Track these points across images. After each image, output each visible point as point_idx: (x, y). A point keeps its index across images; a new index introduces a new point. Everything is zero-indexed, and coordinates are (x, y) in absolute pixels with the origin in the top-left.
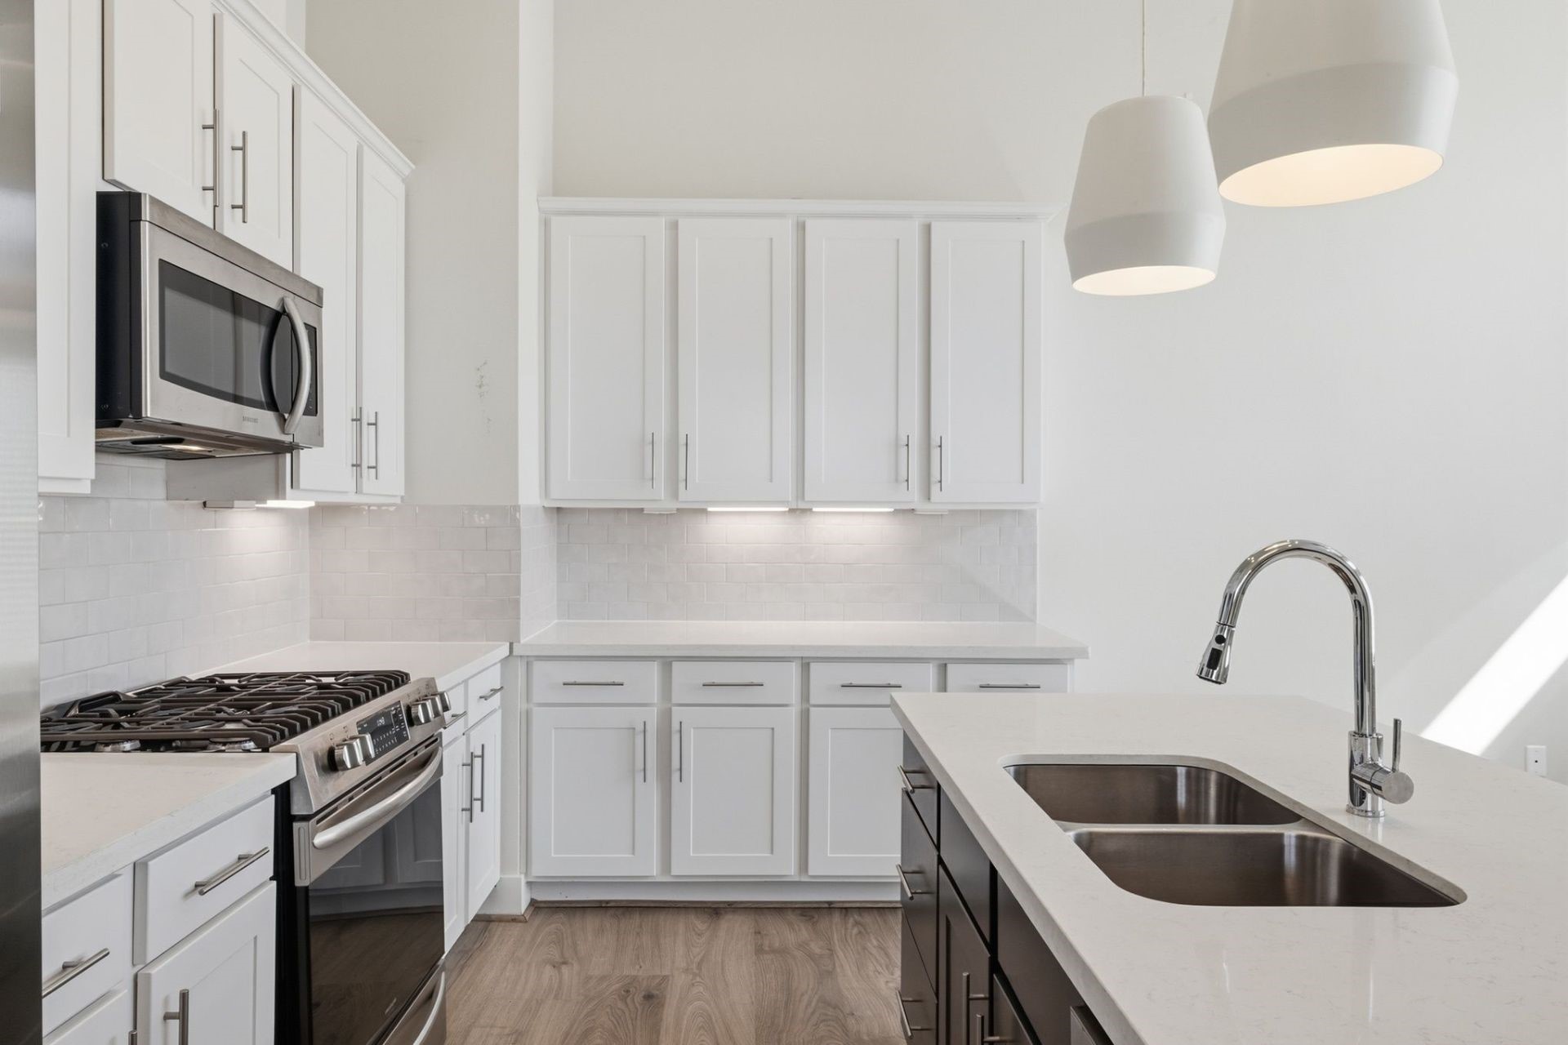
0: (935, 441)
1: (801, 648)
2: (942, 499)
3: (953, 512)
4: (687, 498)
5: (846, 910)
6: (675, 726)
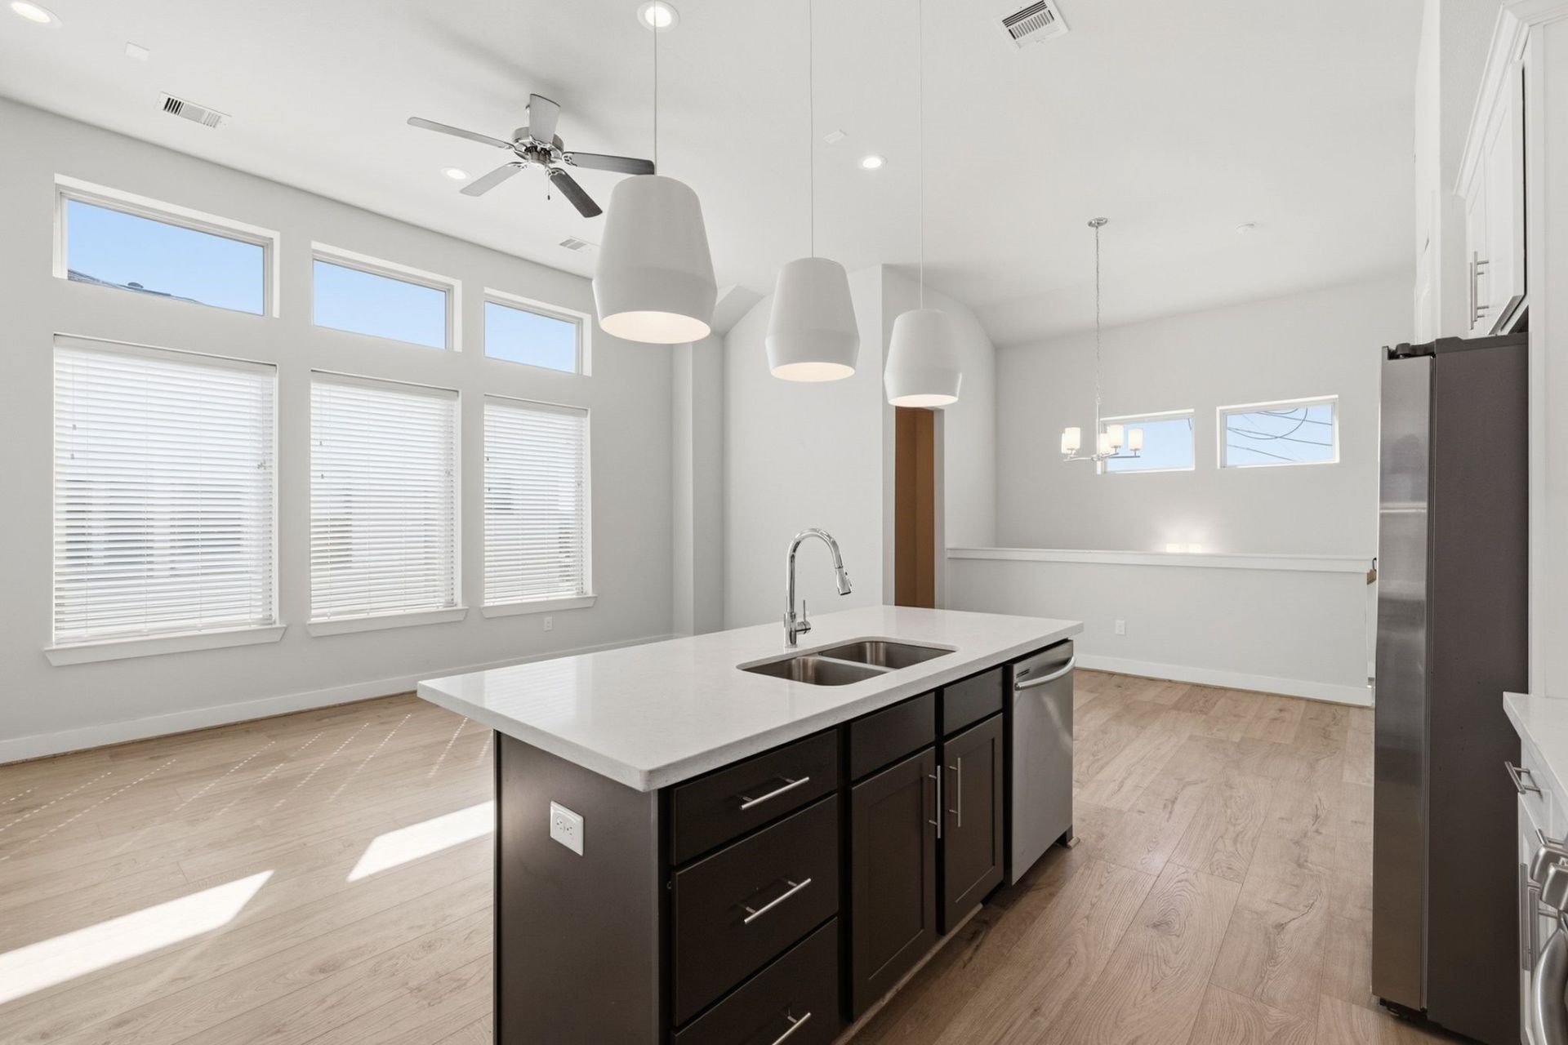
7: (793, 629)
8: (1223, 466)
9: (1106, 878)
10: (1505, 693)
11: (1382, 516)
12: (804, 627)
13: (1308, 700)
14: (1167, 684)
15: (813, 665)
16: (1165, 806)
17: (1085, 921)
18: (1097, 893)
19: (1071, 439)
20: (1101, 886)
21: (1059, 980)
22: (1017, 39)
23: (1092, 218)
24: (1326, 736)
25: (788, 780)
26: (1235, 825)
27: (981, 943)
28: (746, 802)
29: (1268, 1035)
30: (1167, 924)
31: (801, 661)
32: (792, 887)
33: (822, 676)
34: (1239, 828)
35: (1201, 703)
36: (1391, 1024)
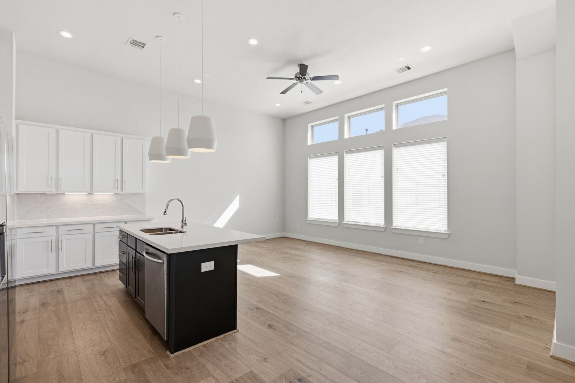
0: (124, 180)
1: (93, 221)
2: (125, 192)
3: (127, 194)
4: (60, 191)
5: (103, 272)
6: (60, 239)
30: (102, 355)
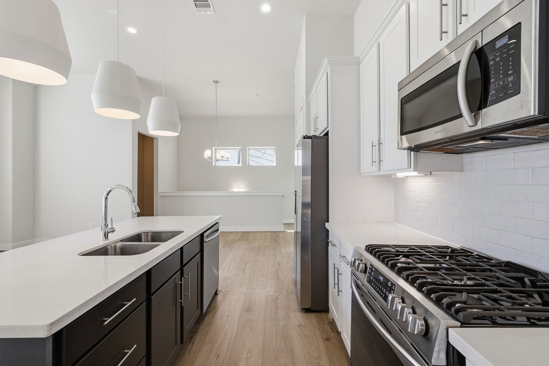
7: (107, 232)
8: (249, 165)
9: (231, 300)
10: (326, 223)
11: (302, 180)
12: (112, 230)
13: (270, 232)
14: (236, 233)
15: (119, 247)
16: (243, 271)
17: (227, 318)
18: (229, 307)
19: (207, 153)
20: (230, 303)
21: (223, 341)
22: (197, 8)
23: (215, 79)
24: (276, 241)
25: (125, 303)
26: (261, 272)
27: (194, 341)
28: (106, 321)
29: (281, 330)
30: (250, 309)
31: (113, 246)
32: (128, 353)
33: (124, 252)
34: (262, 273)
35: (246, 237)
36: (304, 314)
